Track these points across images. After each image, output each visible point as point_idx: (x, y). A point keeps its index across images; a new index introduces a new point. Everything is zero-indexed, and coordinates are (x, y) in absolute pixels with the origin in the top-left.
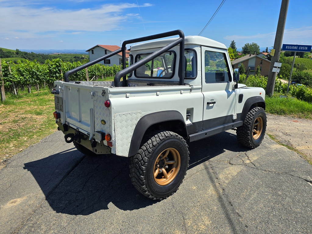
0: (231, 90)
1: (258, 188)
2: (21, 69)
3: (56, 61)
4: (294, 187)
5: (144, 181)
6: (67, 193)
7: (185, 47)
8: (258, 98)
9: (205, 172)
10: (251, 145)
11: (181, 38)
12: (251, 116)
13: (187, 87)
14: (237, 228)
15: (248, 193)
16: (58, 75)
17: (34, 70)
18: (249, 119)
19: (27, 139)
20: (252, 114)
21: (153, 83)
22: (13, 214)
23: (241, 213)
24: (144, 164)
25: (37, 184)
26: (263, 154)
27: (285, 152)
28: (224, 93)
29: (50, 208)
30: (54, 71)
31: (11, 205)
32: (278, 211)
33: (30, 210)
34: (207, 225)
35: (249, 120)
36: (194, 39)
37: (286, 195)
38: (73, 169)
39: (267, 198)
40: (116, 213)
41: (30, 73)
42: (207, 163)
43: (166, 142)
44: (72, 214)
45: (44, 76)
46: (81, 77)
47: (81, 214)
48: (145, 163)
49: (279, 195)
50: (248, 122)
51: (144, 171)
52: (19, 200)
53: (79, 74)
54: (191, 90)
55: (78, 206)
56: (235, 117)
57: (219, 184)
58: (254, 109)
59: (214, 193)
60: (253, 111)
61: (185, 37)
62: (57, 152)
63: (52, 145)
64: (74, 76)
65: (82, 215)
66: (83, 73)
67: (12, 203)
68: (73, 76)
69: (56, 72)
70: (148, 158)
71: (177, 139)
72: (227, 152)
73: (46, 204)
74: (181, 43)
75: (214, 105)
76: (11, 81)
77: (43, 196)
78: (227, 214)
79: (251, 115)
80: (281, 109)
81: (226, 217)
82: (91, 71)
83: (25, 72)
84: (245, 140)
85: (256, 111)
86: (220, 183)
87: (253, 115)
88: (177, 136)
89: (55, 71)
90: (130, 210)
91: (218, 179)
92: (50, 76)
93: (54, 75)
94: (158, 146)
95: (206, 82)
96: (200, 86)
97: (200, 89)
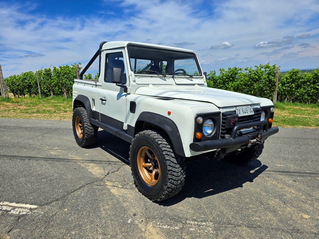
54: (96, 85)
95: (105, 81)
96: (101, 84)
97: (101, 86)
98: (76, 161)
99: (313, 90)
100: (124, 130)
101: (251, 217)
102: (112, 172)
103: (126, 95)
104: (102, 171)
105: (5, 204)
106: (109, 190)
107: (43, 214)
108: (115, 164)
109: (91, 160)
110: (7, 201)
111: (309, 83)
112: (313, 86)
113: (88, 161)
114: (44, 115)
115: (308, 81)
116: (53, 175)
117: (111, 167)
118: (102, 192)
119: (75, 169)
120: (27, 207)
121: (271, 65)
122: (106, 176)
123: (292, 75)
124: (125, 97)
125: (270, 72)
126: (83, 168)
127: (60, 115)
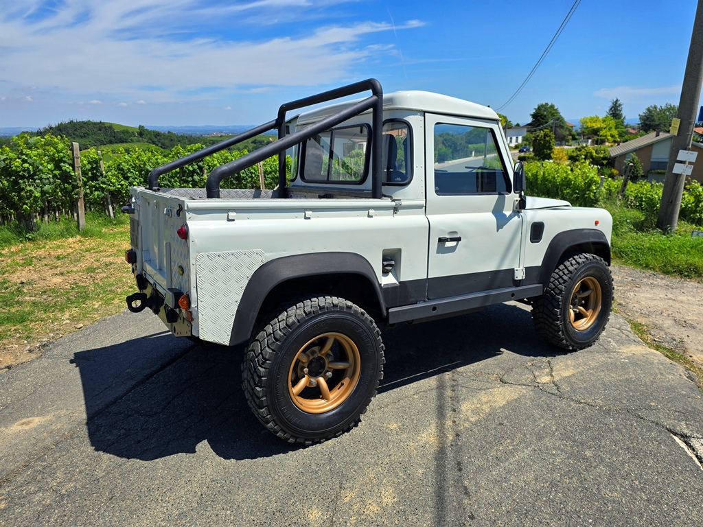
0: (508, 213)
1: (541, 439)
2: (125, 166)
3: (194, 148)
4: (631, 443)
5: (263, 399)
6: (129, 416)
7: (385, 116)
8: (589, 233)
9: (434, 394)
10: (564, 341)
11: (375, 97)
12: (564, 274)
13: (386, 202)
14: (450, 518)
15: (511, 448)
16: (196, 178)
17: (148, 167)
18: (560, 280)
19: (101, 305)
20: (568, 270)
21: (330, 193)
22: (16, 444)
23: (472, 489)
24: (263, 363)
25: (82, 394)
26: (593, 364)
27: (652, 363)
28: (490, 217)
29: (87, 441)
30: (189, 170)
31: (20, 428)
32: (563, 492)
33: (49, 441)
34: (384, 505)
35: (560, 284)
36: (409, 98)
37: (602, 460)
38: (162, 368)
39: (551, 461)
40: (207, 461)
41: (140, 174)
42: (447, 375)
43: (320, 318)
44: (122, 456)
45: (169, 180)
46: (247, 182)
47: (138, 458)
48: (266, 360)
49: (583, 459)
50: (556, 287)
51: (263, 379)
52: (36, 421)
53: (243, 177)
54: (396, 209)
55: (139, 442)
56: (520, 275)
57: (454, 422)
58: (574, 259)
59: (432, 440)
60: (571, 263)
61: (385, 96)
62: (144, 335)
63: (141, 320)
64: (234, 182)
65: (140, 459)
66: (253, 175)
67: (23, 424)
68: (231, 181)
69: (194, 172)
70: (273, 350)
71: (350, 314)
72: (506, 355)
73: (84, 431)
74: (376, 106)
75: (457, 244)
76: (103, 190)
77: (84, 416)
78: (440, 488)
79: (566, 272)
80: (691, 265)
81: (434, 492)
82: (273, 171)
83: (132, 172)
84: (551, 330)
85: (578, 263)
86: (456, 420)
87: (570, 272)
88: (349, 308)
89: (191, 169)
90: (237, 459)
91: (455, 411)
92: (182, 180)
93: (190, 179)
94: (299, 327)
95: (436, 191)
96: (421, 202)
103: (517, 215)
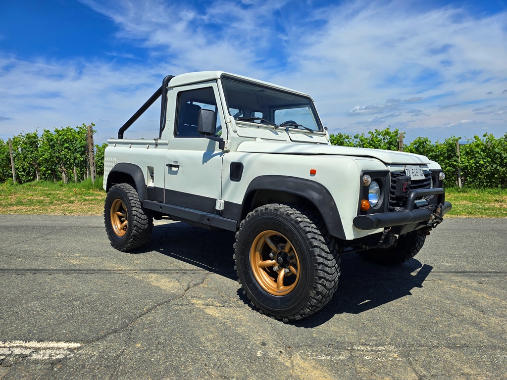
13: (152, 141)
54: (156, 145)
75: (178, 170)
95: (176, 135)
96: (167, 142)
97: (166, 144)
98: (123, 272)
99: (448, 168)
100: (219, 211)
101: (447, 334)
102: (195, 285)
103: (221, 154)
104: (177, 284)
105: (16, 345)
106: (202, 311)
107: (99, 355)
108: (193, 273)
109: (149, 270)
110: (18, 340)
111: (442, 158)
112: (448, 161)
113: (145, 270)
114: (32, 207)
115: (441, 155)
116: (90, 295)
117: (188, 277)
118: (192, 314)
119: (126, 283)
120: (61, 347)
121: (391, 131)
122: (186, 290)
123: (419, 146)
124: (220, 156)
125: (391, 140)
126: (141, 281)
127: (61, 208)
